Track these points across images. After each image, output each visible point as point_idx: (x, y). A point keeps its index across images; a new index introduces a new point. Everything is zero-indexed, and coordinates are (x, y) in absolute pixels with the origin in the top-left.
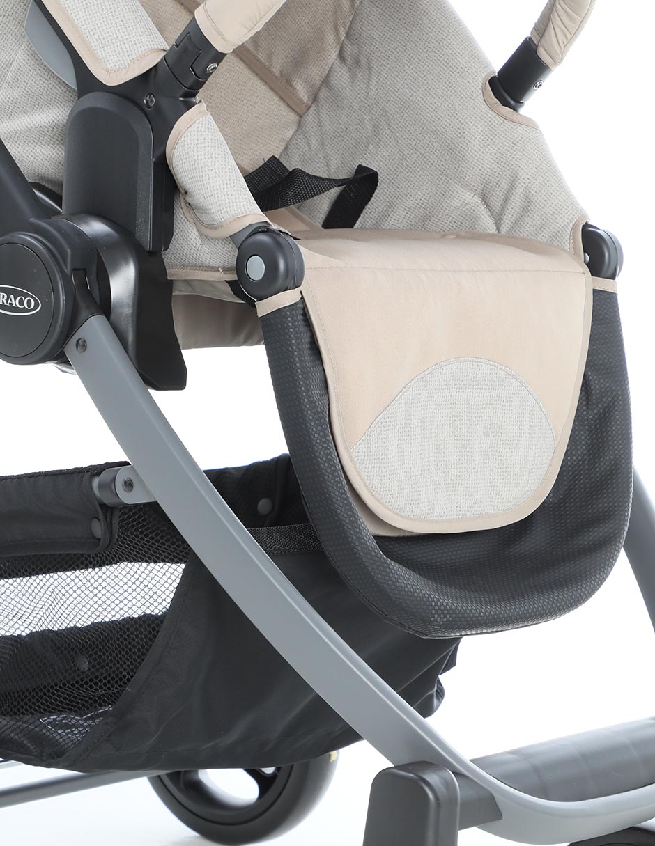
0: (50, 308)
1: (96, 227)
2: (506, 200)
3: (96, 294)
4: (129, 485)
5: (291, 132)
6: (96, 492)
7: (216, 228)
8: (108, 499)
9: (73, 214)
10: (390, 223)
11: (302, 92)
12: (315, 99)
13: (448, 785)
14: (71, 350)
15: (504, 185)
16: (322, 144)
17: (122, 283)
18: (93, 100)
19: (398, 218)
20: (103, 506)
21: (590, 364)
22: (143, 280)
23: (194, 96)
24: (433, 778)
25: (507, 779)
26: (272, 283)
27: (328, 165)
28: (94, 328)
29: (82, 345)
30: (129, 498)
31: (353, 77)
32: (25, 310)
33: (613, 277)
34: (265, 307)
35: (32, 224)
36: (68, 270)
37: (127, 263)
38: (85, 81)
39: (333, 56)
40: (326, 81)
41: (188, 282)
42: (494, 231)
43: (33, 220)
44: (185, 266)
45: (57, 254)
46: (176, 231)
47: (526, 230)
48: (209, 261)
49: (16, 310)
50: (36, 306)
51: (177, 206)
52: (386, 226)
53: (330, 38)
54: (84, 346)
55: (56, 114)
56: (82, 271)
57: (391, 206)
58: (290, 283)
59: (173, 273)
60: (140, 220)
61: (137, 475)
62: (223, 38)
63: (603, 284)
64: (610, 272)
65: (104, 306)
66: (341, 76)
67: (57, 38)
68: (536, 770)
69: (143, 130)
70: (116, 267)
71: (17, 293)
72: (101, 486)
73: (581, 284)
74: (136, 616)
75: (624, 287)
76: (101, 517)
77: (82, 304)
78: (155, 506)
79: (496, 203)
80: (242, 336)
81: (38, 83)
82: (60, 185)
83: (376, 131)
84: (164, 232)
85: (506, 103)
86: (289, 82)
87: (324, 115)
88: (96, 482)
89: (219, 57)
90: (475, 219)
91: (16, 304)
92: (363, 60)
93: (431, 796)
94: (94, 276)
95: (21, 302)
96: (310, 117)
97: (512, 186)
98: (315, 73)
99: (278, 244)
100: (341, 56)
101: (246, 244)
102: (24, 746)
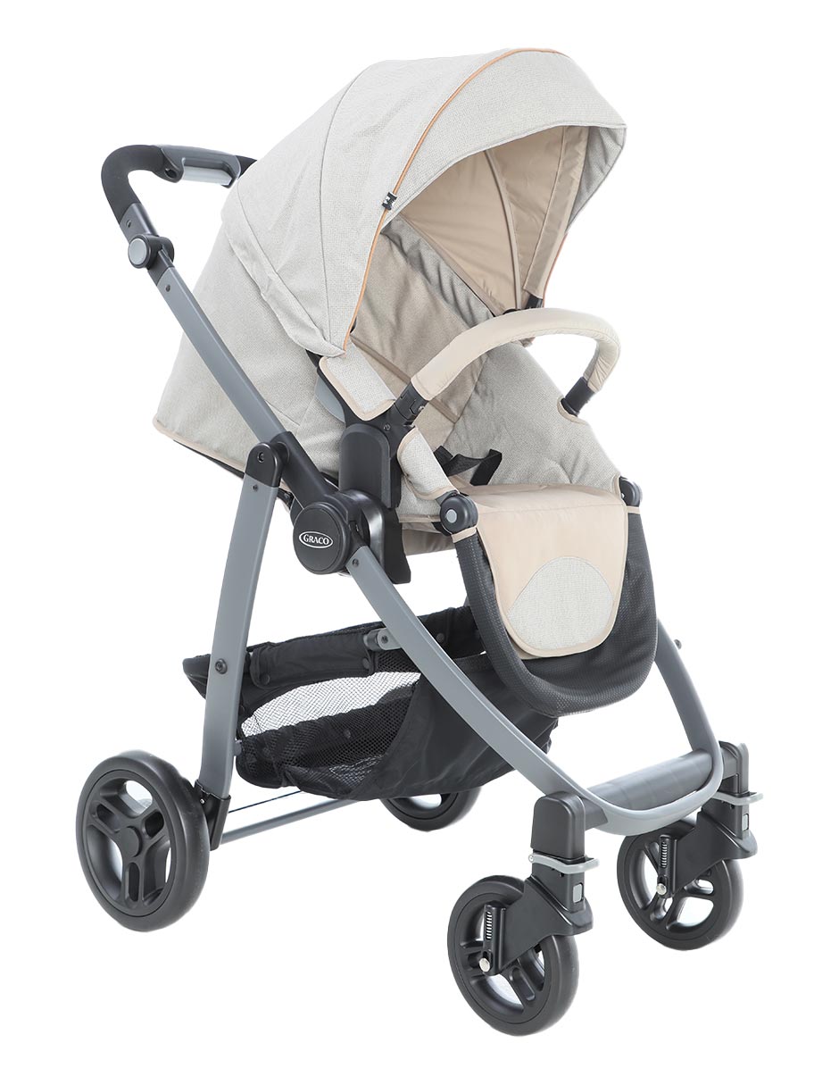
0: (338, 543)
1: (361, 497)
2: (574, 465)
3: (362, 534)
4: (385, 639)
5: (449, 433)
6: (366, 644)
7: (428, 495)
8: (373, 648)
9: (347, 490)
10: (510, 480)
11: (454, 409)
12: (462, 414)
13: (578, 805)
14: (349, 566)
15: (573, 457)
16: (468, 438)
17: (376, 525)
18: (354, 428)
19: (513, 477)
20: (370, 651)
21: (629, 555)
22: (386, 524)
23: (411, 423)
24: (569, 801)
25: (609, 798)
26: (461, 524)
27: (471, 449)
28: (363, 553)
29: (356, 563)
30: (385, 647)
31: (484, 401)
32: (324, 545)
33: (638, 506)
34: (457, 538)
35: (326, 498)
36: (346, 522)
37: (377, 514)
38: (350, 417)
39: (472, 390)
40: (468, 404)
41: (409, 523)
42: (568, 482)
43: (326, 495)
44: (407, 515)
45: (341, 514)
46: (403, 496)
47: (587, 481)
48: (422, 512)
49: (319, 545)
50: (330, 541)
51: (402, 482)
52: (506, 482)
53: (469, 380)
54: (357, 563)
55: (333, 435)
56: (353, 522)
57: (509, 470)
58: (471, 523)
59: (402, 519)
60: (383, 492)
61: (389, 633)
62: (427, 392)
63: (633, 510)
64: (636, 504)
65: (366, 539)
66: (477, 401)
67: (333, 396)
68: (623, 792)
69: (384, 443)
70: (371, 517)
71: (318, 536)
72: (368, 640)
73: (622, 510)
74: (373, 704)
75: (643, 510)
76: (369, 657)
77: (355, 540)
78: (400, 651)
79: (569, 468)
80: (432, 548)
81: (322, 419)
82: (337, 474)
83: (498, 430)
84: (396, 497)
85: (571, 413)
86: (447, 405)
87: (468, 422)
88: (365, 638)
89: (425, 402)
90: (558, 476)
91: (318, 542)
92: (489, 393)
93: (570, 812)
94: (360, 524)
95: (321, 541)
96: (460, 423)
97: (577, 457)
98: (462, 400)
99: (463, 502)
100: (476, 390)
101: (445, 503)
102: (326, 787)
